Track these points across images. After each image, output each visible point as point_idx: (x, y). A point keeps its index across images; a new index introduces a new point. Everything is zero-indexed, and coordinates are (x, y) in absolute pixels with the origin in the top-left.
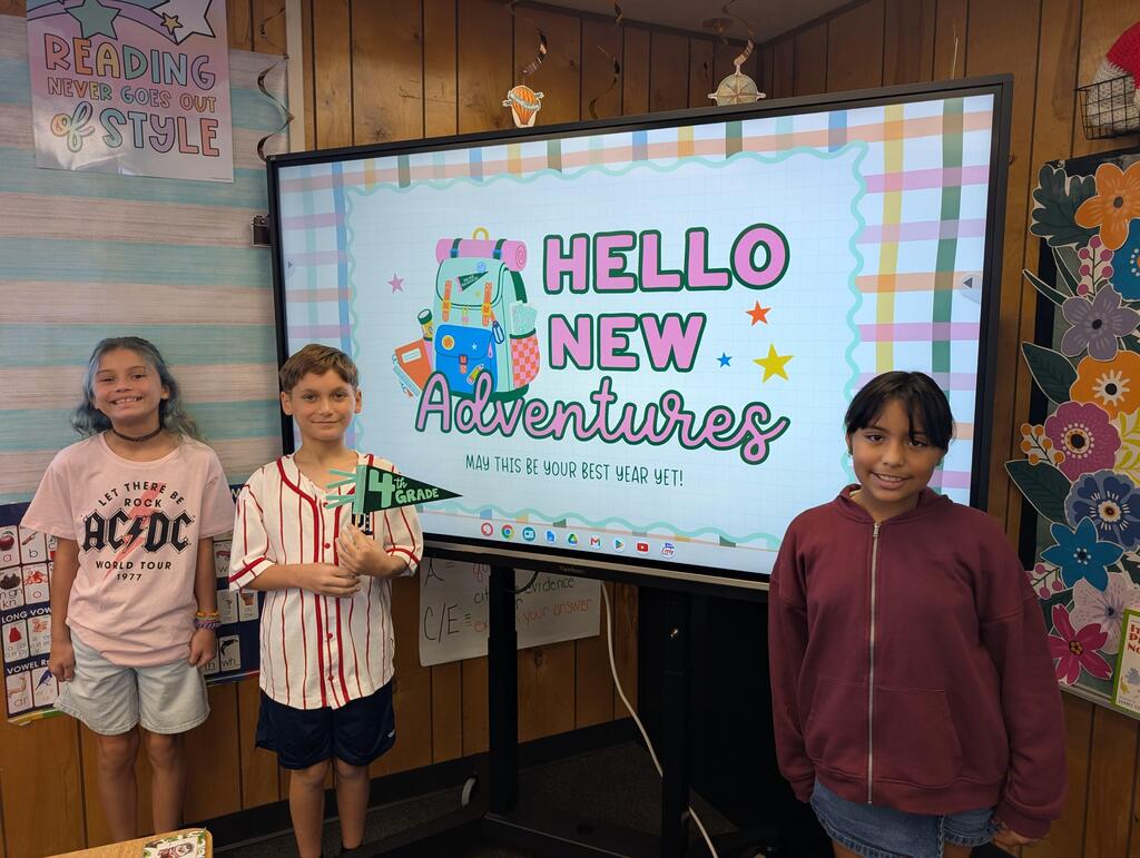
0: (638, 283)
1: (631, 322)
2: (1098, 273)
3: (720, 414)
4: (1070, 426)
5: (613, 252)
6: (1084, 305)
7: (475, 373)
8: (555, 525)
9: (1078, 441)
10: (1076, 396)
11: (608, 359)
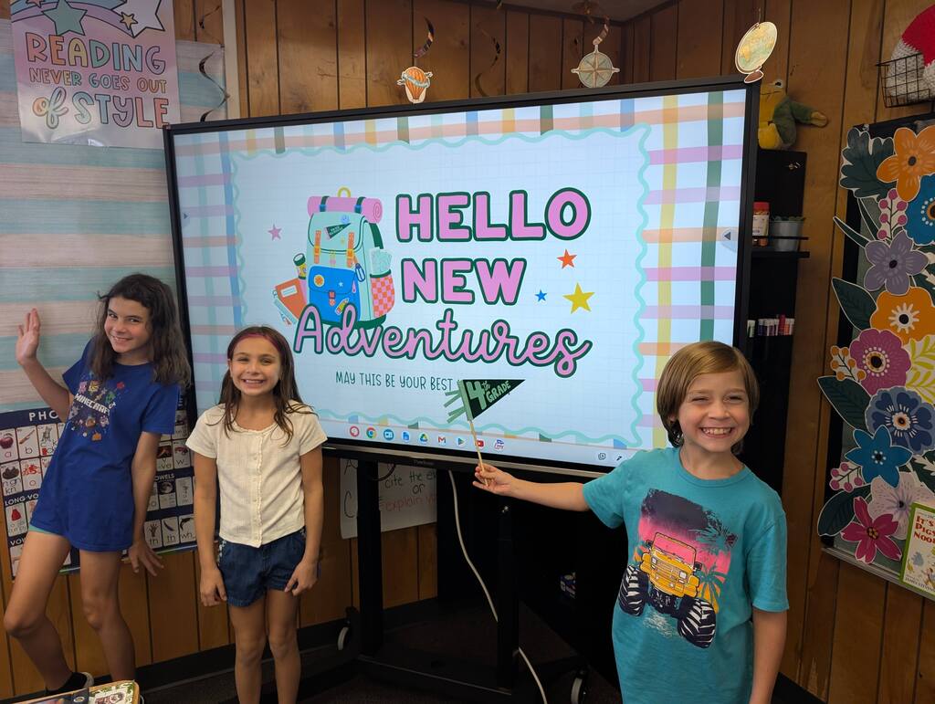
0: (473, 234)
1: (467, 266)
2: (895, 221)
3: (538, 338)
4: (870, 349)
5: (452, 209)
6: (883, 248)
7: (341, 306)
8: (410, 427)
9: (876, 362)
10: (875, 325)
11: (450, 295)
